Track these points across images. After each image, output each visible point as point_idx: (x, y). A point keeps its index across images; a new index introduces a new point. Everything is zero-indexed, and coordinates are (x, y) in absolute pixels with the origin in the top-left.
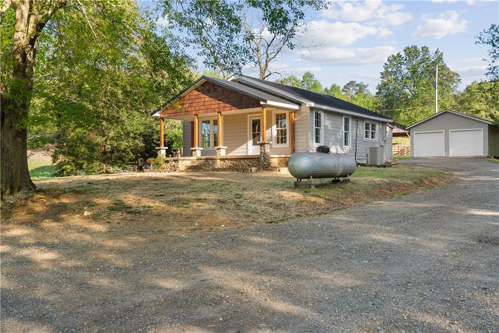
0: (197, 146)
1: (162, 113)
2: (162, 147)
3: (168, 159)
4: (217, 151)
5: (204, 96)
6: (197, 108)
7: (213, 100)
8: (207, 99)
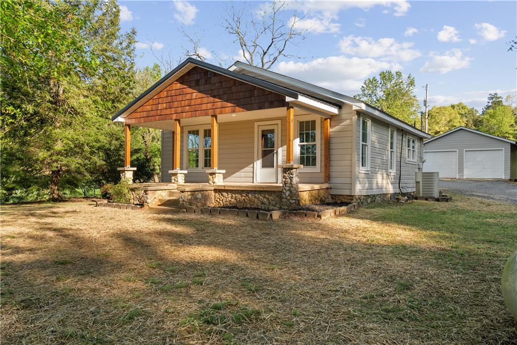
0: (178, 168)
1: (128, 117)
2: (128, 167)
3: (135, 185)
4: (210, 177)
5: (189, 90)
6: (180, 109)
7: (205, 96)
8: (195, 94)
